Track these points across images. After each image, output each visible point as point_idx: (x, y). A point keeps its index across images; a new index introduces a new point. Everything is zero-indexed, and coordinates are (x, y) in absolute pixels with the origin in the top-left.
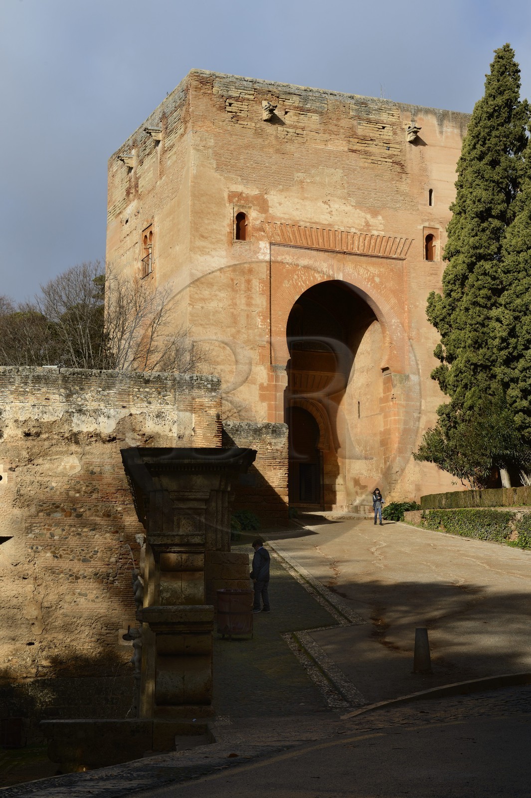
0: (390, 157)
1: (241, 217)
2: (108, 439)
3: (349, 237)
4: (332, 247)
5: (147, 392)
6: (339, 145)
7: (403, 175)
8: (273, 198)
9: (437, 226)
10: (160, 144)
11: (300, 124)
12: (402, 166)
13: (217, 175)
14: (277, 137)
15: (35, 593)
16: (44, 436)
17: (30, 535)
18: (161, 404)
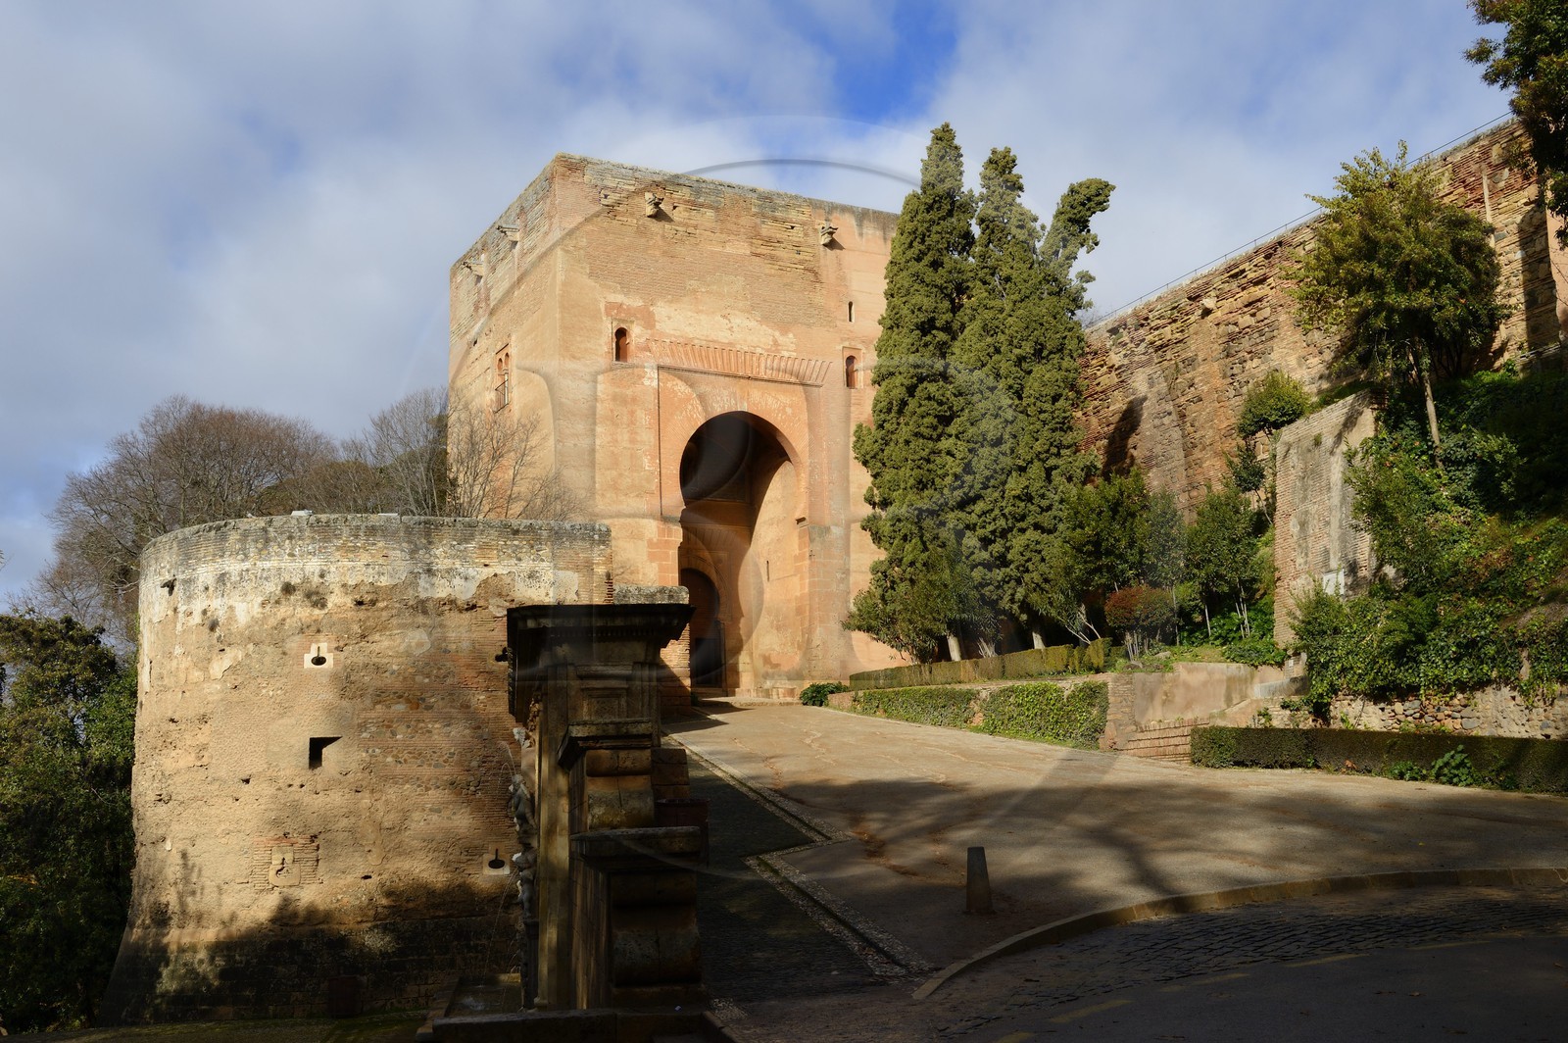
0: (801, 262)
1: (621, 334)
2: (466, 607)
3: (754, 359)
4: (733, 371)
5: (516, 546)
6: (740, 248)
7: (818, 285)
8: (661, 310)
9: (859, 346)
10: (518, 246)
11: (692, 222)
12: (816, 274)
13: (591, 283)
14: (663, 236)
15: (372, 810)
16: (381, 605)
17: (364, 735)
18: (534, 560)
